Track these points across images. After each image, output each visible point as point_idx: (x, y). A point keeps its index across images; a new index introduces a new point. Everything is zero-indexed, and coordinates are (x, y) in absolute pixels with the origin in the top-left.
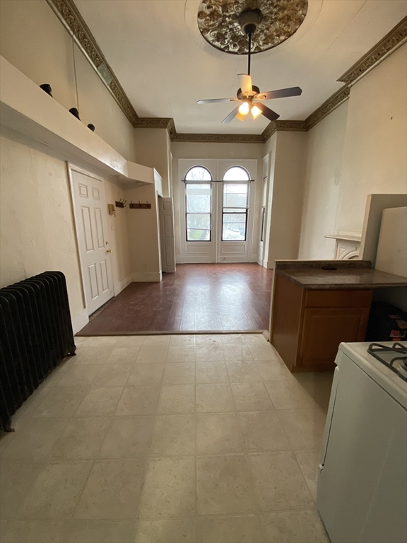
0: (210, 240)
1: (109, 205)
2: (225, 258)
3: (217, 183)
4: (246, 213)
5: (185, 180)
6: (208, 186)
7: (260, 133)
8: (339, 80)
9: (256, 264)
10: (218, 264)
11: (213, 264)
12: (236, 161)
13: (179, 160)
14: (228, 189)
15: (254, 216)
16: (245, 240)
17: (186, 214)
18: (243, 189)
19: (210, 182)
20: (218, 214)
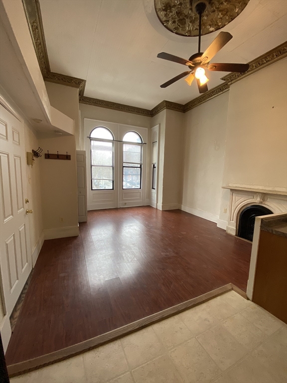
0: (113, 189)
1: (27, 153)
2: (126, 204)
3: (118, 143)
4: (141, 167)
5: (90, 138)
6: (110, 144)
7: (151, 109)
8: (222, 79)
9: (149, 207)
10: (120, 208)
11: (116, 209)
12: (133, 127)
13: (85, 119)
14: (126, 148)
15: (146, 170)
16: (140, 188)
17: (91, 166)
18: (138, 149)
19: (113, 141)
20: (119, 167)
